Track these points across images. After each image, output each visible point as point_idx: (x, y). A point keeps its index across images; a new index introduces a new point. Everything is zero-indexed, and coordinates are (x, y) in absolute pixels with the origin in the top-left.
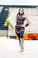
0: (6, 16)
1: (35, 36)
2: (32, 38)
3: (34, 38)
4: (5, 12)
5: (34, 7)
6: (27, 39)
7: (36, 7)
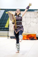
0: (7, 19)
1: (33, 36)
2: (30, 38)
3: (32, 38)
4: (6, 15)
5: (32, 11)
6: (26, 39)
7: (34, 11)
